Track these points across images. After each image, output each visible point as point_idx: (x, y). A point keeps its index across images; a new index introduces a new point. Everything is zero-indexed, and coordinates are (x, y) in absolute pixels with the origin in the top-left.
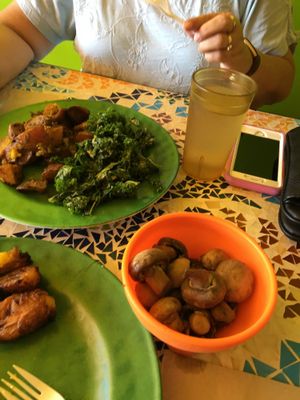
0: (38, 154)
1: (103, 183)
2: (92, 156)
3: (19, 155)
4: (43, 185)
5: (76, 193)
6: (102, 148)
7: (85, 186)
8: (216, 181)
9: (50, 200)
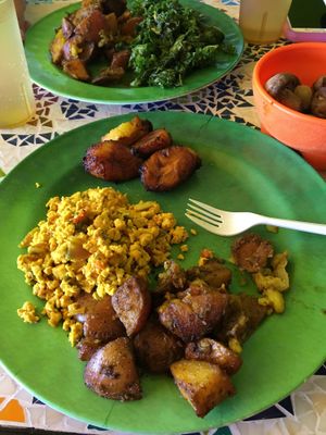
0: (100, 45)
1: (180, 54)
2: (158, 32)
3: (81, 50)
4: (121, 71)
5: (159, 69)
6: (168, 20)
7: (165, 60)
8: (278, 43)
9: (132, 84)
